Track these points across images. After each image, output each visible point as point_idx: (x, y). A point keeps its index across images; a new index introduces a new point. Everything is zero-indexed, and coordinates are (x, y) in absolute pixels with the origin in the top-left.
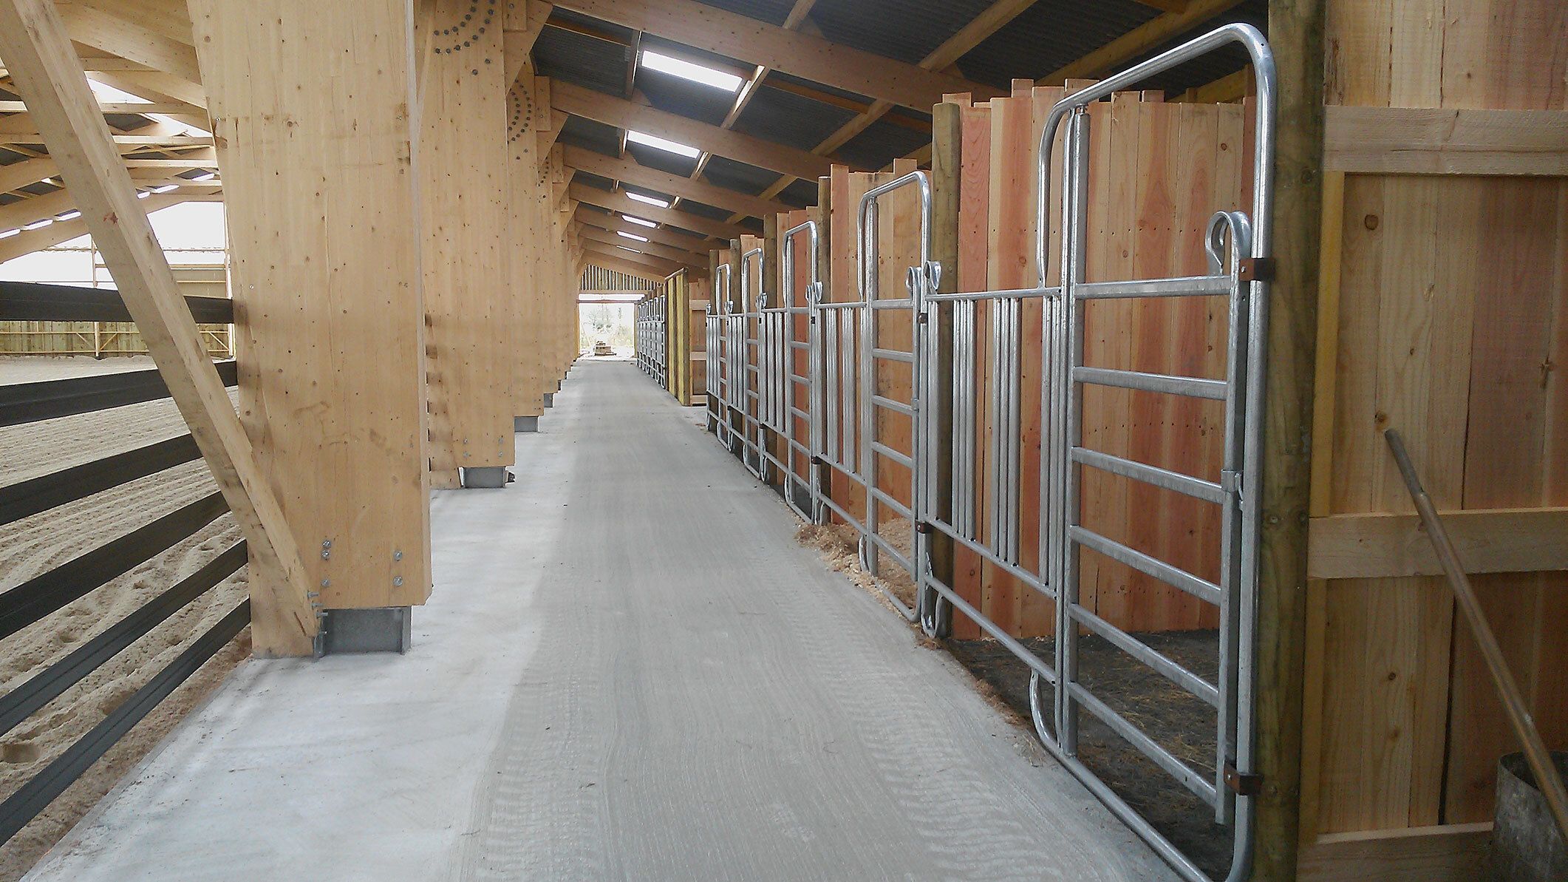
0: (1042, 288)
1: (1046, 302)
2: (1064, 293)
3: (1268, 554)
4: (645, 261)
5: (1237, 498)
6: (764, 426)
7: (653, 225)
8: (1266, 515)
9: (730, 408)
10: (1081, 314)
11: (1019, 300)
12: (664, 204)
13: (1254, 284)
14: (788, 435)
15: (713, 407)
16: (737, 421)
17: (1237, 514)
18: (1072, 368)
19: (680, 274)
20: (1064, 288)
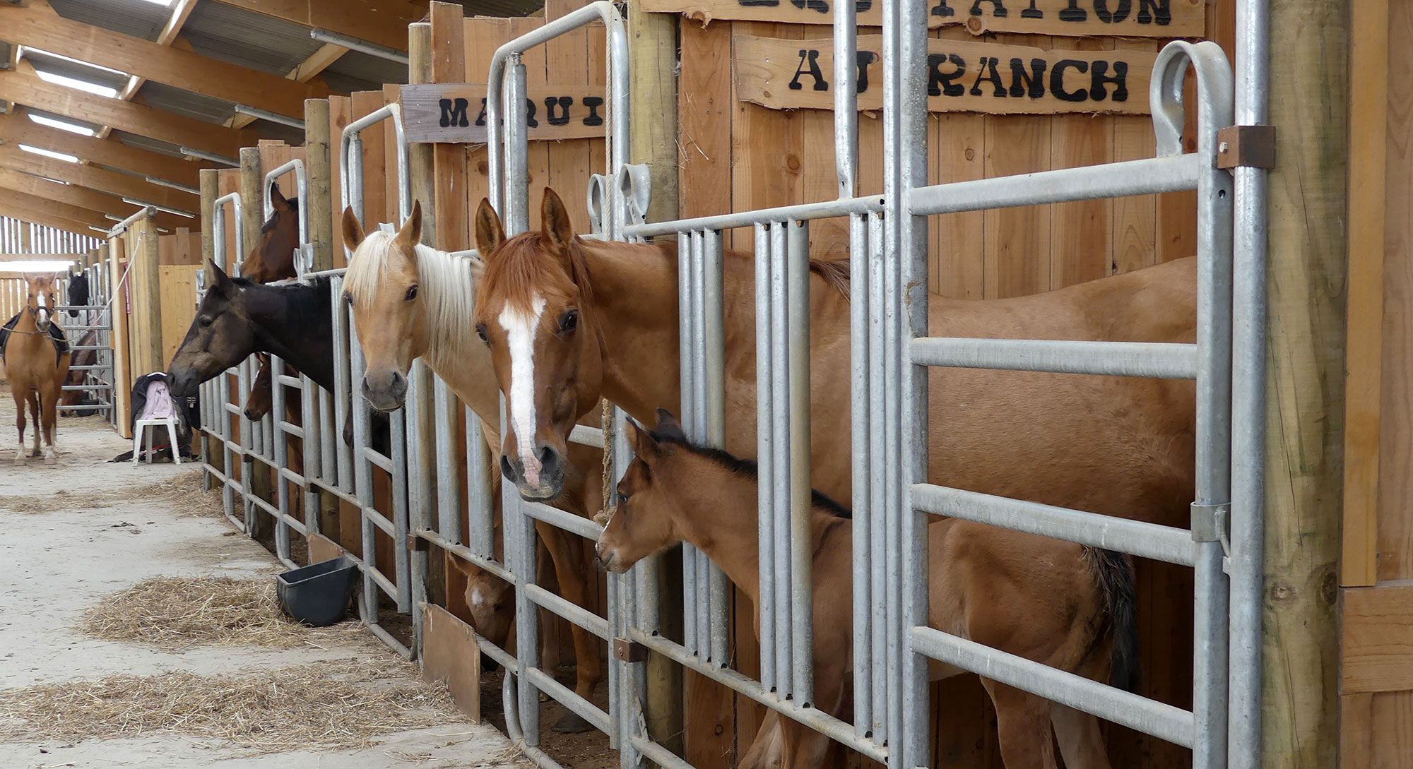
0: (846, 199)
1: (856, 225)
2: (890, 204)
3: (1273, 652)
4: (73, 199)
5: (1219, 555)
6: (315, 488)
7: (88, 132)
8: (1269, 585)
9: (248, 458)
10: (922, 242)
11: (804, 223)
12: (110, 93)
13: (1242, 172)
14: (361, 499)
15: (213, 457)
16: (263, 483)
17: (1223, 581)
18: (908, 339)
19: (140, 218)
20: (889, 197)
